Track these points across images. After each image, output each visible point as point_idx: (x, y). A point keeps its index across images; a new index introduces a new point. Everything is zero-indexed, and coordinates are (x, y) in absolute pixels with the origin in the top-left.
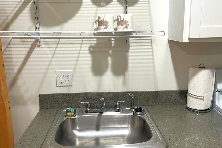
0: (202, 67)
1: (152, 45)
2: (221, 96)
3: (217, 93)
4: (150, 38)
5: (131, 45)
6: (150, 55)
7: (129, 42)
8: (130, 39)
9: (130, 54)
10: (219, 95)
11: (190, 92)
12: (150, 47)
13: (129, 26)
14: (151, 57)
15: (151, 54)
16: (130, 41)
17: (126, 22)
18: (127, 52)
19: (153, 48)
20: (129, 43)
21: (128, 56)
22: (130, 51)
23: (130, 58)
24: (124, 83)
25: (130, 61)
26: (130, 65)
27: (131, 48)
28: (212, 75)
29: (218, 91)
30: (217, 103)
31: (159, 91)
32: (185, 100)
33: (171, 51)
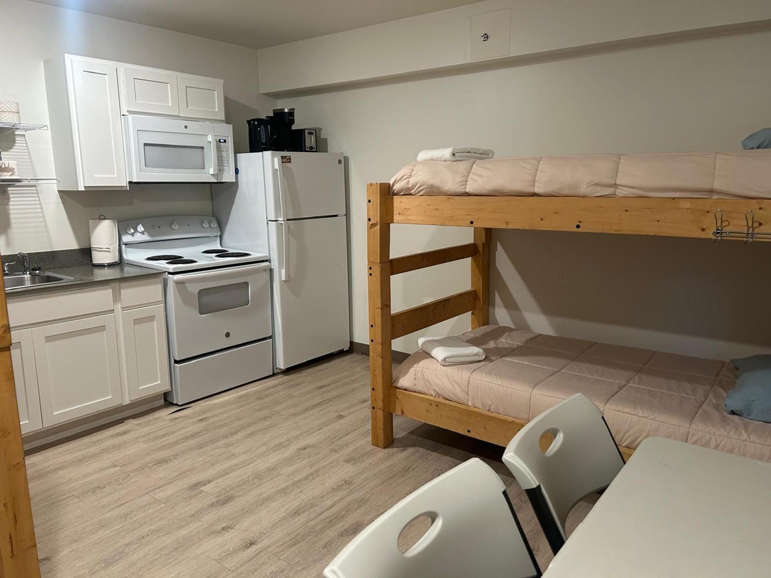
0: (103, 218)
1: (38, 197)
2: (129, 249)
3: (123, 246)
4: (35, 188)
5: (11, 196)
6: (38, 208)
7: (7, 192)
8: (9, 189)
9: (11, 207)
10: (127, 249)
11: (92, 246)
12: (37, 199)
13: (16, 174)
14: (40, 210)
15: (39, 206)
16: (10, 192)
17: (12, 170)
18: (7, 204)
19: (41, 199)
20: (8, 194)
21: (9, 209)
22: (11, 203)
23: (11, 212)
24: (8, 244)
25: (12, 216)
26: (13, 221)
27: (11, 199)
28: (114, 226)
29: (124, 244)
30: (125, 256)
31: (56, 251)
32: (89, 259)
33: (63, 203)
